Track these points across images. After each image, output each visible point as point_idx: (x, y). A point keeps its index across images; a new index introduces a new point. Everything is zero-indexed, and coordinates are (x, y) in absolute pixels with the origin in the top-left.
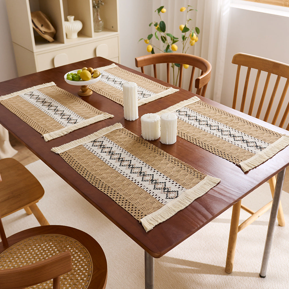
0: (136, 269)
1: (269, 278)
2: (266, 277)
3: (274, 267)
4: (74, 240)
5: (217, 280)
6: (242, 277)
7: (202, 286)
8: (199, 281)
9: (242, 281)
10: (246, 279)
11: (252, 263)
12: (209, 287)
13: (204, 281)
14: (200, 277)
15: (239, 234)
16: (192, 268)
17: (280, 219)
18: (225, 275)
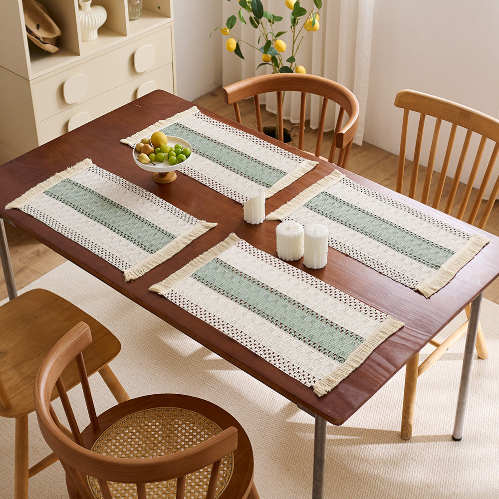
0: (263, 448)
1: (466, 441)
2: (462, 440)
3: (473, 423)
4: (193, 413)
5: (390, 452)
6: (426, 443)
7: (369, 462)
8: (363, 456)
9: (427, 449)
10: (433, 445)
11: (440, 421)
12: (378, 463)
13: (370, 455)
14: (365, 449)
15: (420, 380)
16: (351, 437)
17: (480, 348)
18: (401, 443)
